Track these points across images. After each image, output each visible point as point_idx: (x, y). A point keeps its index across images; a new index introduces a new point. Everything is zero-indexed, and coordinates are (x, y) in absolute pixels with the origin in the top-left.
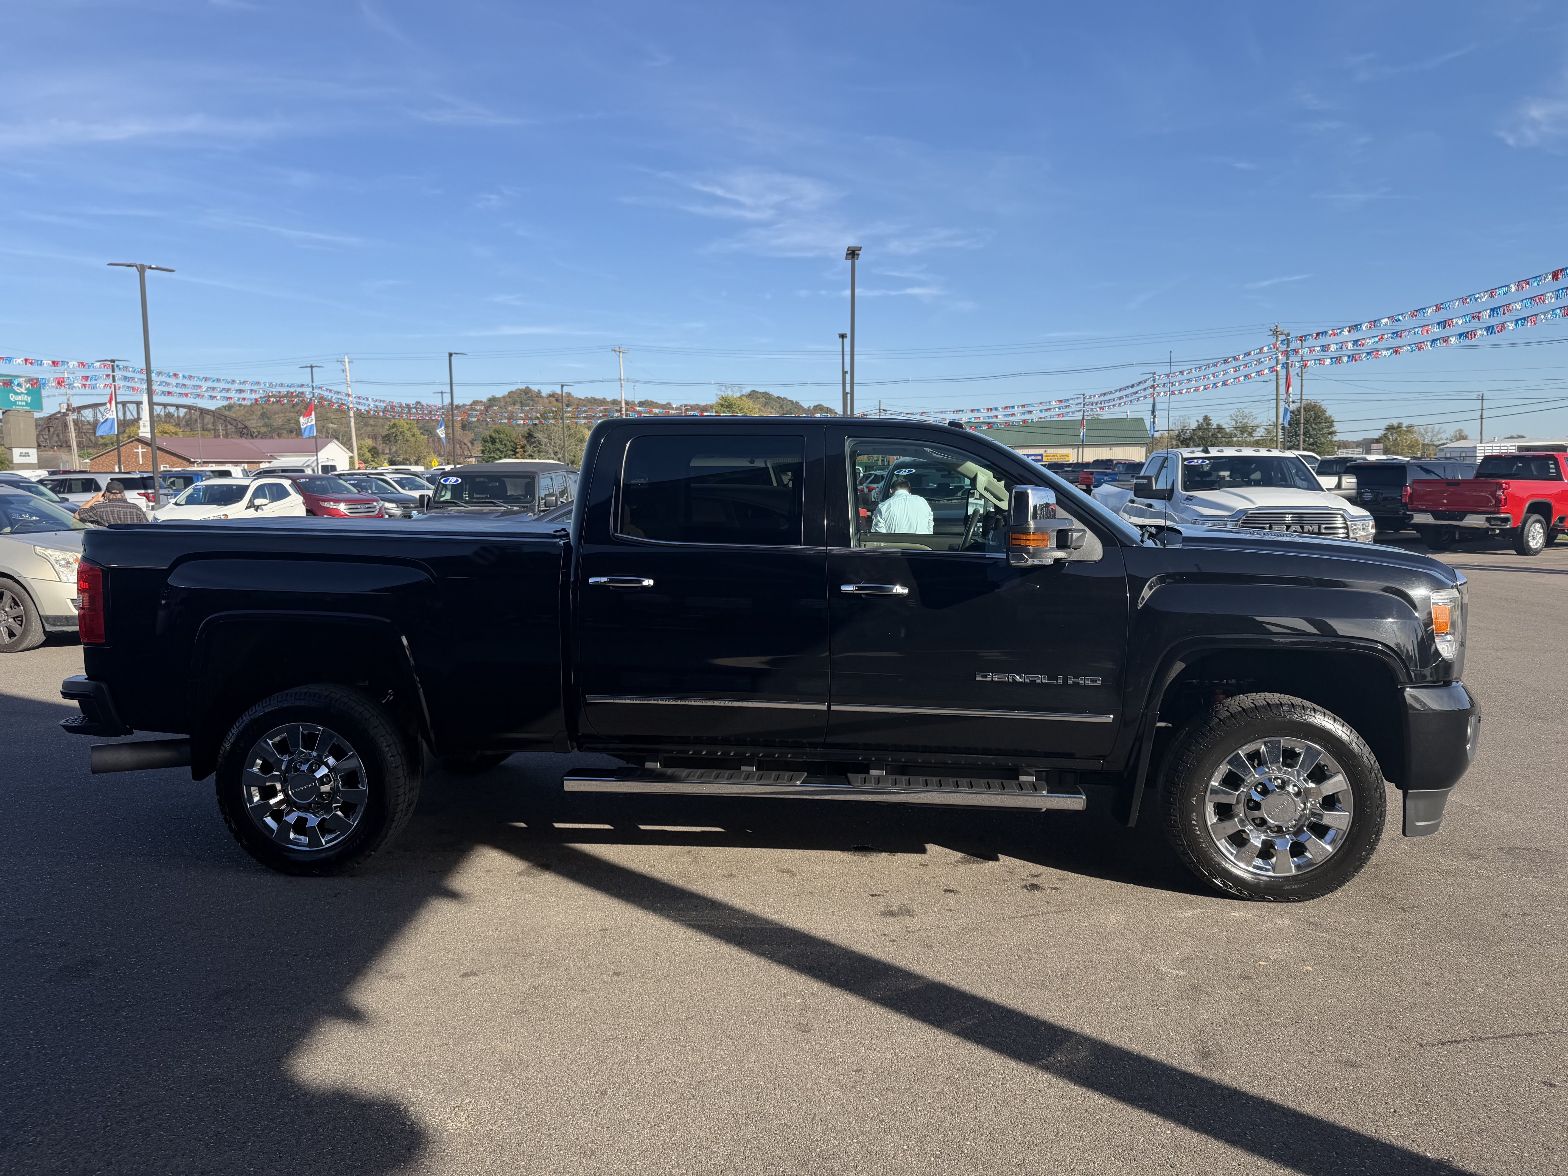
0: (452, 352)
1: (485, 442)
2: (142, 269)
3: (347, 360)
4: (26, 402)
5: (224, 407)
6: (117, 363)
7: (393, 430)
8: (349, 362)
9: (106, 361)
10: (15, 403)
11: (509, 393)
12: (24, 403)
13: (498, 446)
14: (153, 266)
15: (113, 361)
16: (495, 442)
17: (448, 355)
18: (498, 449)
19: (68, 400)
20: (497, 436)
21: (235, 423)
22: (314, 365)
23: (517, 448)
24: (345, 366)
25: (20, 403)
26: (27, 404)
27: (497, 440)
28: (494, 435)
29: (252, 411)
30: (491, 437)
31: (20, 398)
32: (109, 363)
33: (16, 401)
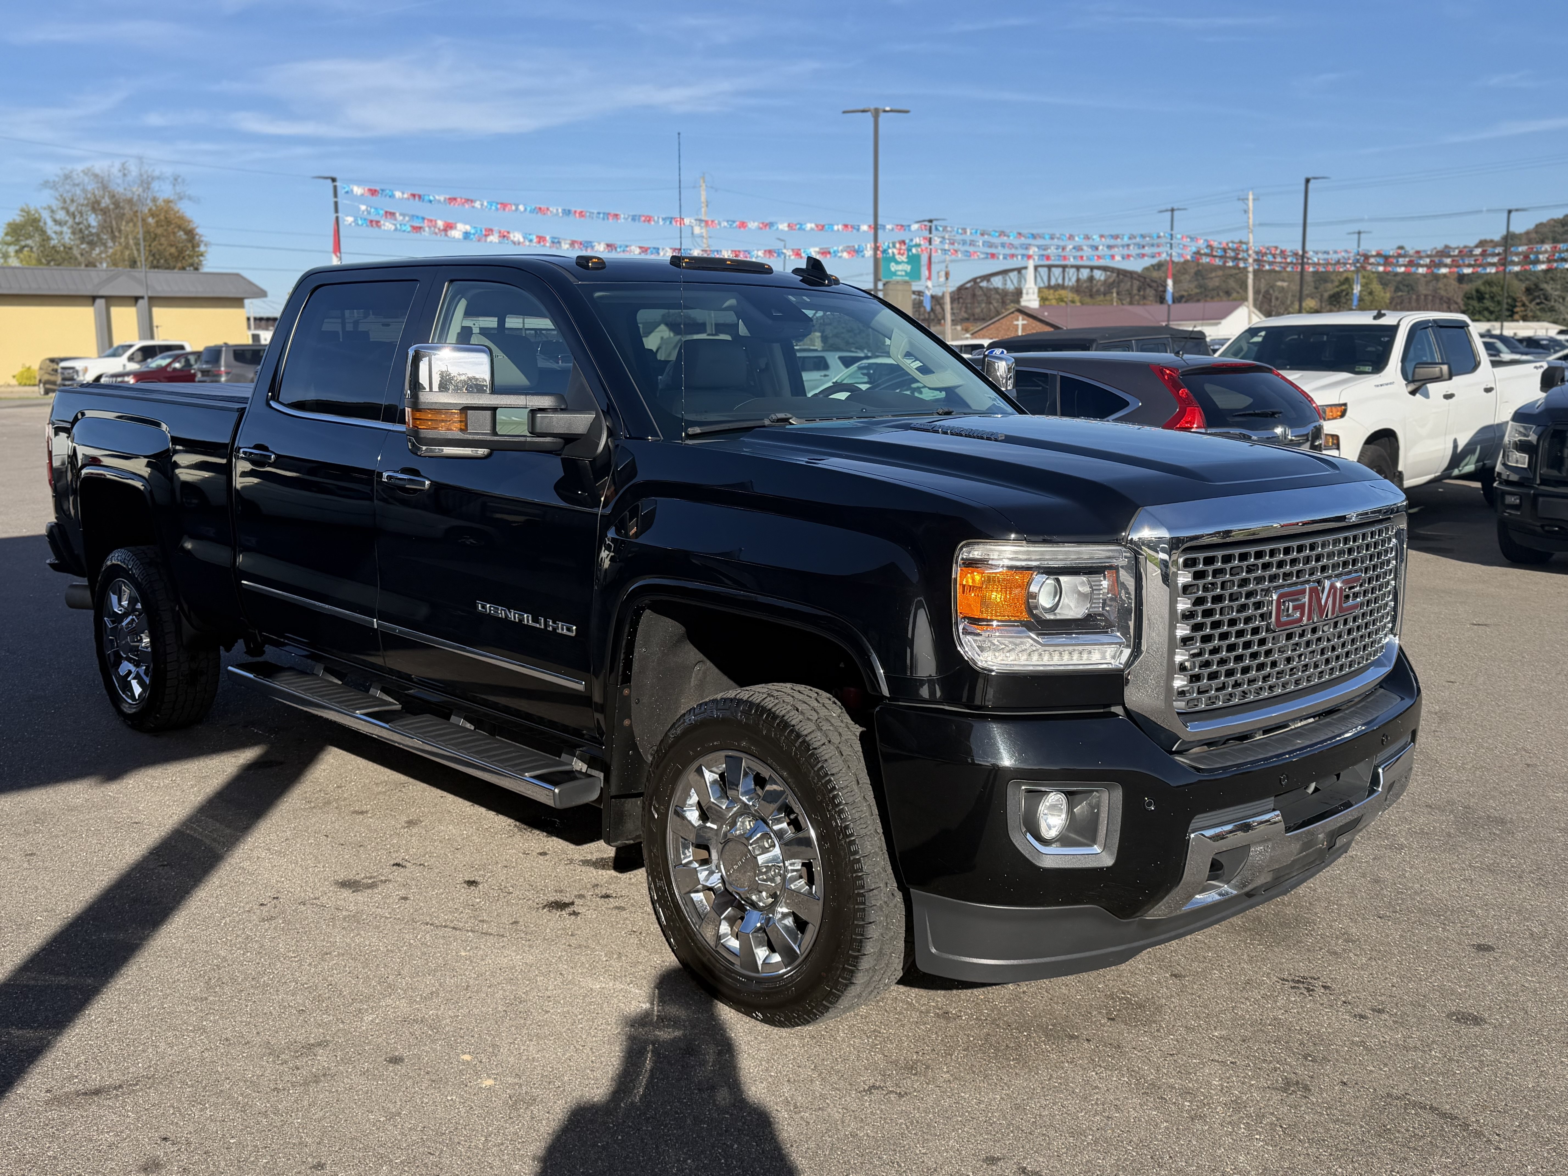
0: (1309, 176)
1: (1468, 298)
2: (876, 113)
3: (1251, 197)
4: (906, 271)
5: (1153, 266)
6: (935, 223)
7: (1344, 287)
8: (1254, 200)
9: (924, 221)
10: (895, 274)
11: (1537, 226)
12: (903, 273)
13: (1488, 303)
14: (888, 109)
15: (931, 221)
16: (1483, 298)
17: (1303, 182)
18: (1487, 309)
19: (947, 267)
20: (1488, 289)
21: (1154, 285)
22: (1175, 208)
23: (1515, 306)
24: (1247, 205)
25: (899, 273)
26: (907, 274)
27: (1487, 296)
28: (1482, 288)
29: (1184, 269)
30: (1478, 291)
31: (900, 267)
32: (926, 223)
33: (896, 271)
